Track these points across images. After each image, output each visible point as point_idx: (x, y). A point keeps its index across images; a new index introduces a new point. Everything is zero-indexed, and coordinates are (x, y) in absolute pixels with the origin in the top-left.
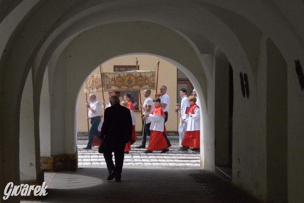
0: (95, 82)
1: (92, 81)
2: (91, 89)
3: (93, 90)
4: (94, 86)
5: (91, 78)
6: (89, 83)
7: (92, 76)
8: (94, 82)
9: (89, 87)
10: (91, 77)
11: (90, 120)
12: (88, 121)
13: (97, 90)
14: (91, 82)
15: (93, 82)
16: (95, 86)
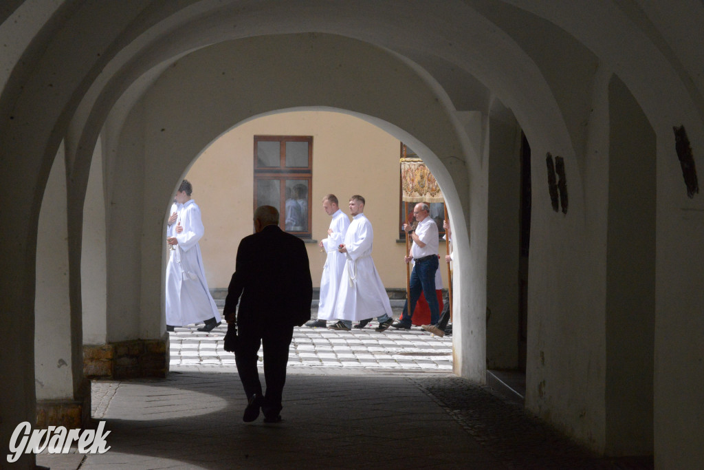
0: (429, 180)
1: (419, 175)
2: (417, 194)
3: (421, 195)
4: (426, 188)
5: (418, 169)
6: (411, 179)
7: (420, 165)
8: (425, 179)
9: (413, 188)
10: (416, 167)
11: (413, 263)
12: (408, 264)
13: (431, 197)
14: (418, 178)
15: (422, 177)
16: (429, 188)
